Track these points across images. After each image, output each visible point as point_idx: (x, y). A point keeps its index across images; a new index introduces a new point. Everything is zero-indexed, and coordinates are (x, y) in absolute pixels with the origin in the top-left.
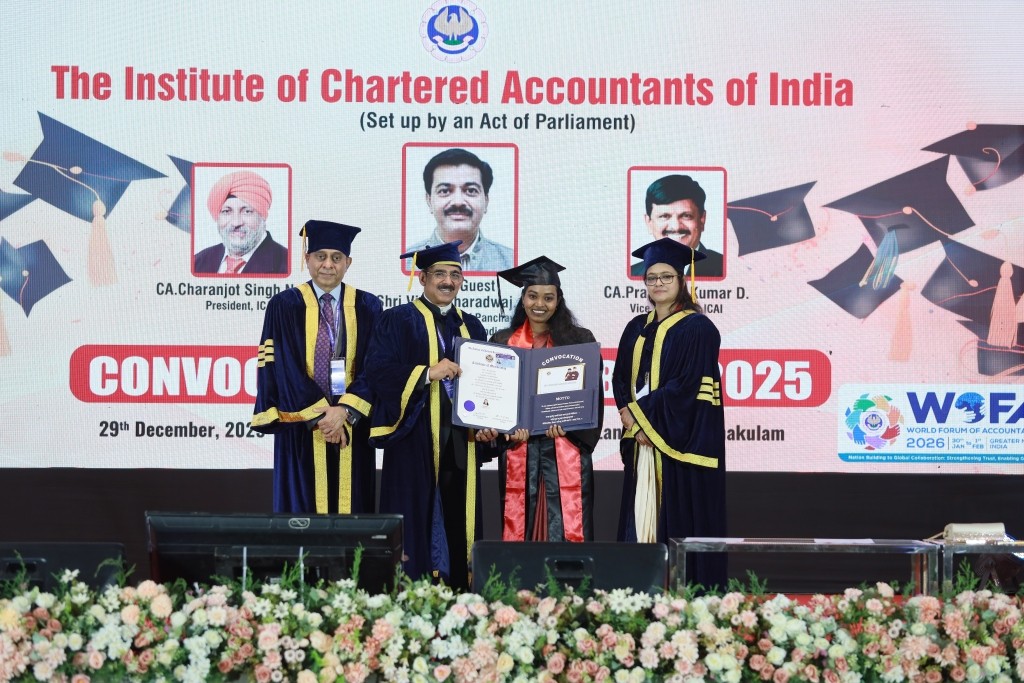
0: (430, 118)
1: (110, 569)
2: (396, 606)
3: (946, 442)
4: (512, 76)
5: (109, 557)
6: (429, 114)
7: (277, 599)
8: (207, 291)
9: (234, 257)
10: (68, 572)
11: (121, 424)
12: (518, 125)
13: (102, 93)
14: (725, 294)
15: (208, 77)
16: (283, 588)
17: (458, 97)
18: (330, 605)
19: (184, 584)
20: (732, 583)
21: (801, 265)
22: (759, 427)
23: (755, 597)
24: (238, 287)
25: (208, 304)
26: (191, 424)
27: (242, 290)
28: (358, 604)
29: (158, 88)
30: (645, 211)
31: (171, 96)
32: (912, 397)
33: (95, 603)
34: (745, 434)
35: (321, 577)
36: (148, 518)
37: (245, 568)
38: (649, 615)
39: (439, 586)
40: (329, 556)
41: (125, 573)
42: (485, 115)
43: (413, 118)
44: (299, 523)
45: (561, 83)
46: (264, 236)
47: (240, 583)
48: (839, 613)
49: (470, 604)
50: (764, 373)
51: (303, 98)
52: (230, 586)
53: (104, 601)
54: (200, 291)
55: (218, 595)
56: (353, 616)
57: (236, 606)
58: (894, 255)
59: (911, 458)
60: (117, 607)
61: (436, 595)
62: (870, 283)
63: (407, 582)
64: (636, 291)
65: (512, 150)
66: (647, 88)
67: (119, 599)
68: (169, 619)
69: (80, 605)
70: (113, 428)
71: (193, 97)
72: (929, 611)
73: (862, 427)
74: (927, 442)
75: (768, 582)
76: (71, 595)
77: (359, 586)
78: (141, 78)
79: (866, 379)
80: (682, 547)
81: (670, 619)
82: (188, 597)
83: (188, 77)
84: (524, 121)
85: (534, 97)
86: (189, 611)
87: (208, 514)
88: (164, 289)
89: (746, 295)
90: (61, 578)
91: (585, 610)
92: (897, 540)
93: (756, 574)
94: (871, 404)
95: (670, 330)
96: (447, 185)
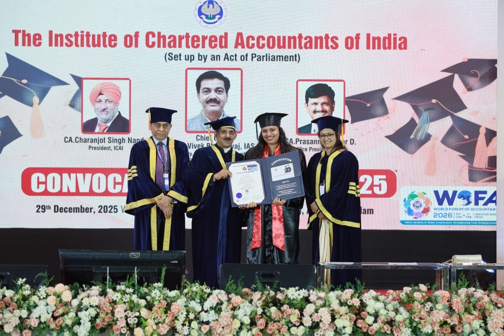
0: (199, 56)
1: (42, 278)
2: (183, 296)
3: (453, 215)
4: (240, 35)
5: (41, 272)
6: (199, 54)
7: (124, 293)
8: (89, 141)
9: (104, 124)
10: (20, 279)
11: (47, 206)
12: (243, 59)
13: (37, 43)
15: (90, 36)
16: (126, 287)
17: (213, 45)
18: (150, 295)
19: (78, 285)
20: (348, 284)
21: (382, 128)
23: (359, 291)
24: (104, 139)
25: (90, 147)
26: (81, 206)
27: (107, 140)
28: (164, 295)
29: (65, 41)
30: (305, 101)
31: (71, 45)
32: (436, 193)
33: (34, 295)
35: (145, 282)
36: (60, 253)
37: (108, 277)
38: (307, 300)
39: (204, 286)
40: (149, 271)
41: (49, 280)
42: (226, 54)
43: (191, 56)
44: (135, 255)
45: (263, 39)
46: (118, 113)
47: (106, 285)
48: (400, 299)
49: (219, 295)
50: (364, 181)
51: (136, 46)
52: (101, 286)
53: (38, 293)
54: (86, 141)
55: (95, 290)
56: (161, 301)
57: (104, 296)
58: (427, 123)
59: (436, 223)
60: (45, 297)
61: (202, 291)
62: (415, 136)
63: (188, 284)
64: (301, 141)
65: (240, 71)
66: (306, 41)
67: (46, 293)
68: (71, 302)
69: (26, 296)
70: (43, 208)
71: (82, 45)
72: (445, 298)
73: (412, 207)
74: (443, 215)
75: (365, 284)
76: (22, 291)
77: (164, 286)
78: (57, 36)
79: (413, 183)
80: (323, 266)
81: (317, 302)
82: (80, 292)
83: (80, 35)
84: (245, 57)
85: (250, 45)
86: (80, 299)
87: (89, 251)
88: (68, 140)
89: (355, 143)
90: (17, 282)
91: (276, 297)
92: (429, 263)
93: (360, 280)
94: (416, 196)
95: (335, 159)
96: (208, 88)
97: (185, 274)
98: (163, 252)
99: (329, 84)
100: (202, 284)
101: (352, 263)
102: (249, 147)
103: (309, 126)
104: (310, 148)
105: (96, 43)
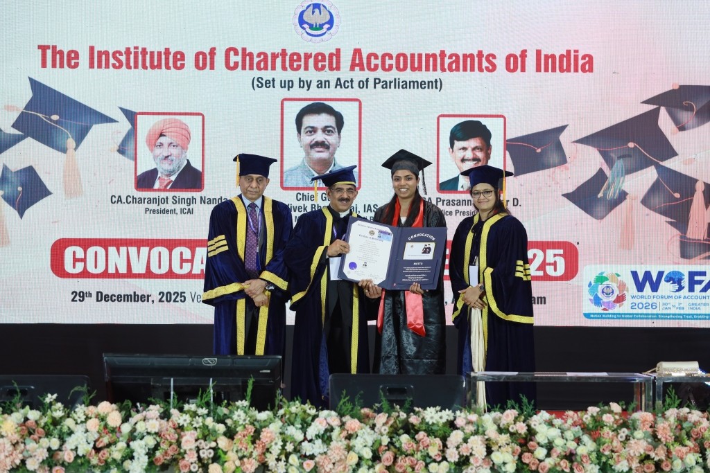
0: (300, 81)
1: (79, 394)
2: (277, 419)
3: (658, 305)
4: (357, 52)
5: (78, 385)
6: (300, 79)
7: (194, 414)
8: (146, 201)
9: (166, 178)
10: (49, 395)
12: (361, 83)
13: (73, 64)
16: (198, 406)
17: (320, 66)
18: (231, 418)
19: (130, 404)
20: (510, 403)
21: (557, 183)
23: (525, 413)
24: (167, 198)
25: (147, 210)
26: (135, 293)
27: (170, 200)
28: (251, 417)
29: (112, 61)
30: (449, 145)
31: (121, 66)
32: (635, 274)
33: (68, 417)
35: (225, 399)
36: (105, 358)
37: (172, 393)
38: (452, 425)
40: (230, 384)
41: (90, 396)
42: (339, 79)
43: (289, 81)
44: (210, 361)
45: (391, 57)
46: (186, 162)
47: (169, 403)
48: (583, 424)
49: (328, 417)
50: (532, 257)
51: (212, 67)
52: (162, 405)
53: (74, 415)
54: (141, 201)
55: (153, 411)
56: (247, 426)
57: (166, 419)
58: (622, 176)
59: (634, 316)
60: (84, 420)
61: (305, 412)
62: (605, 194)
63: (284, 402)
64: (443, 201)
65: (358, 102)
66: (451, 60)
67: (85, 414)
68: (120, 428)
69: (58, 419)
70: (81, 296)
71: (136, 67)
72: (646, 422)
73: (600, 295)
74: (645, 305)
76: (52, 412)
77: (251, 405)
78: (100, 53)
79: (603, 261)
80: (475, 378)
81: (466, 428)
82: (133, 413)
83: (133, 53)
84: (365, 83)
85: (372, 67)
86: (133, 423)
87: (146, 355)
88: (116, 200)
89: (519, 204)
90: (44, 399)
91: (408, 421)
92: (624, 374)
93: (527, 397)
94: (606, 279)
95: (492, 227)
96: (312, 127)
97: (281, 388)
101: (516, 373)
102: (371, 210)
103: (455, 181)
104: (457, 212)
105: (156, 63)
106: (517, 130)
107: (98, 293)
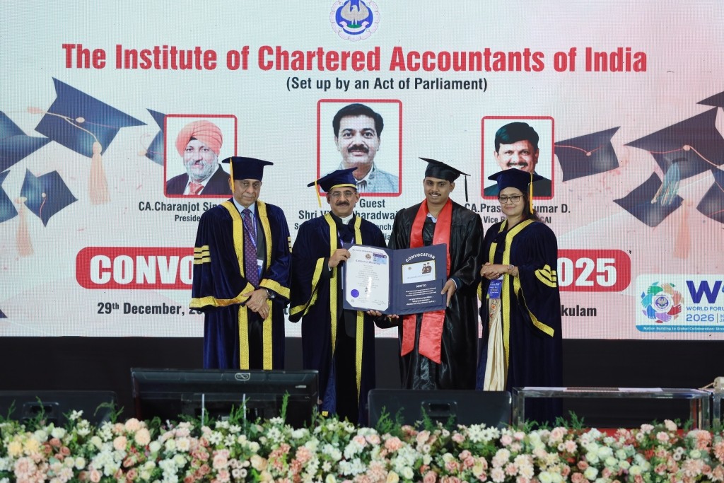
0: (337, 81)
1: (105, 410)
2: (313, 437)
3: (715, 317)
4: (398, 50)
5: (105, 401)
6: (337, 79)
7: (227, 432)
8: (176, 207)
9: (197, 183)
10: (75, 412)
11: (113, 305)
12: (402, 86)
13: (99, 64)
14: (553, 209)
15: (176, 52)
17: (358, 66)
18: (265, 436)
19: (159, 421)
20: (558, 420)
21: (609, 188)
22: (578, 306)
23: (575, 430)
24: (198, 205)
25: (177, 217)
26: (164, 304)
27: (201, 207)
28: (286, 435)
29: (140, 60)
30: (494, 149)
31: (149, 66)
32: (690, 284)
33: (95, 435)
34: (568, 312)
35: (258, 416)
36: (133, 373)
37: (203, 409)
38: (497, 443)
39: (344, 422)
40: (264, 400)
41: (116, 413)
42: (378, 79)
43: (326, 82)
44: (243, 376)
45: (433, 56)
46: (217, 167)
47: (200, 420)
48: (637, 442)
49: (366, 435)
50: (581, 266)
51: (245, 67)
52: (193, 423)
53: (101, 433)
54: (171, 207)
55: (184, 429)
56: (282, 444)
57: (197, 437)
58: (677, 180)
59: (689, 329)
60: (111, 438)
61: (342, 429)
62: (659, 200)
63: (321, 419)
64: (488, 207)
65: (398, 104)
66: (496, 59)
67: (112, 432)
68: (148, 446)
69: (83, 437)
70: (108, 308)
71: (165, 66)
72: (703, 441)
73: (654, 306)
74: (701, 317)
75: (585, 419)
76: (77, 429)
77: (287, 423)
78: (127, 52)
79: (656, 271)
80: (522, 394)
81: (513, 446)
82: (162, 430)
83: (162, 52)
84: (406, 83)
85: (414, 66)
86: (162, 441)
87: (175, 370)
88: (145, 206)
89: (568, 210)
90: (69, 416)
91: (451, 439)
92: (679, 389)
93: (576, 414)
94: (660, 289)
96: (350, 130)
97: (317, 405)
98: (284, 372)
99: (531, 123)
100: (341, 420)
105: (186, 63)
106: (566, 133)
107: (125, 304)
